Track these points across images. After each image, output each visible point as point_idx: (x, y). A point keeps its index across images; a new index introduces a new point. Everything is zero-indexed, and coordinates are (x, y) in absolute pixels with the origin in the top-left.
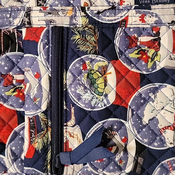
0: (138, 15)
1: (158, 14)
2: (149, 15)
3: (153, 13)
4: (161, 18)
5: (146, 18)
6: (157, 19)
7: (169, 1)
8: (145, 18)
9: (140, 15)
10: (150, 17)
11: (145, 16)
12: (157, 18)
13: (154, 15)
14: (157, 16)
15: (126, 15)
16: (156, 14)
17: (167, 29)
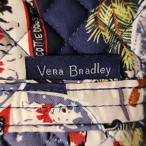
0: (34, 105)
1: (83, 104)
2: (60, 105)
3: (69, 101)
4: (89, 114)
5: (52, 113)
6: (79, 115)
7: (108, 73)
8: (50, 114)
9: (40, 106)
10: (64, 111)
11: (52, 109)
12: (80, 113)
13: (73, 105)
14: (79, 108)
15: (6, 105)
16: (76, 103)
17: (102, 137)
